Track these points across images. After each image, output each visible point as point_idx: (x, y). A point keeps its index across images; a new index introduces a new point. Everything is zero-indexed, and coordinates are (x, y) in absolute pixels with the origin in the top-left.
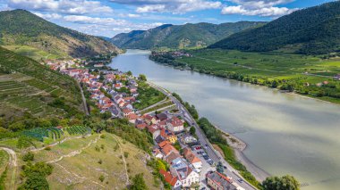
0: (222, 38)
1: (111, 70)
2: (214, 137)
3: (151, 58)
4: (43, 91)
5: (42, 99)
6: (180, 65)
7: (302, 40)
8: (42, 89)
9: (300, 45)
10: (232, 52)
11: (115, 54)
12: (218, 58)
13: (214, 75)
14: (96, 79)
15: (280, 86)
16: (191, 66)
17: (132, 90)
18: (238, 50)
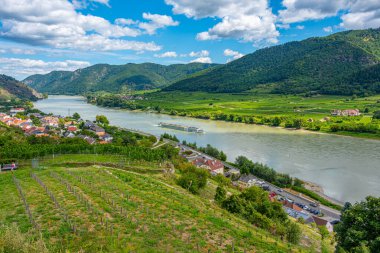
0: (174, 81)
1: (43, 114)
3: (90, 102)
7: (275, 80)
10: (196, 94)
11: (34, 99)
13: (192, 117)
14: (29, 124)
15: (283, 124)
16: (156, 109)
17: (98, 133)
18: (203, 91)
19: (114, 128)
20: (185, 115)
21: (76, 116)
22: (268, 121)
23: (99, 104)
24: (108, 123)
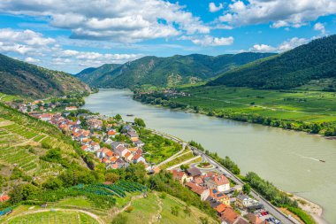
1: (91, 114)
2: (278, 198)
3: (135, 98)
4: (31, 140)
5: (31, 151)
6: (179, 106)
7: (330, 75)
8: (28, 138)
9: (328, 81)
10: (241, 90)
11: (86, 94)
12: (226, 98)
13: (229, 118)
14: (78, 126)
15: (323, 131)
16: (195, 108)
17: (132, 139)
18: (248, 87)
19: (148, 132)
20: (222, 117)
21: (118, 117)
22: (307, 127)
23: (143, 101)
24: (144, 126)
